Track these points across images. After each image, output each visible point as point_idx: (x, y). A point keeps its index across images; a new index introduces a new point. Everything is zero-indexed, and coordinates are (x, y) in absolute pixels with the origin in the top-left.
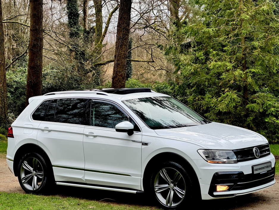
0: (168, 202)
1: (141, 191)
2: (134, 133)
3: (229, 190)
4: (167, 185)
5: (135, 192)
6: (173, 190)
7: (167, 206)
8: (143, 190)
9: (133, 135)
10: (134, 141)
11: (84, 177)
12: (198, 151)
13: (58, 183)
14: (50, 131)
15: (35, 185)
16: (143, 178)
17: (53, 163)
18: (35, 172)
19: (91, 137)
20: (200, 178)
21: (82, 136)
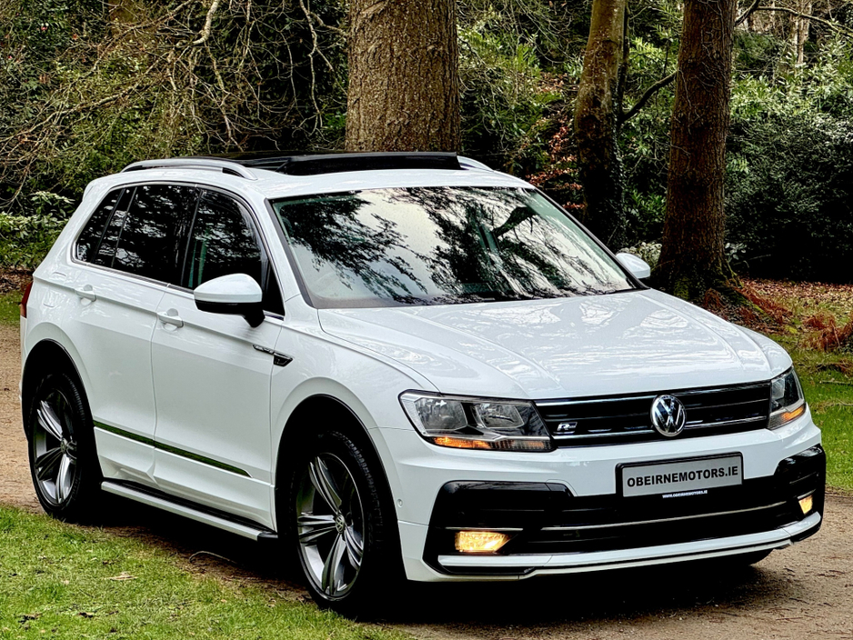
0: (327, 579)
1: (274, 532)
4: (330, 519)
6: (344, 538)
8: (276, 529)
11: (152, 469)
12: (401, 398)
13: (106, 486)
14: (94, 299)
15: (60, 487)
16: (273, 486)
17: (97, 414)
18: (65, 441)
19: (172, 328)
20: (400, 500)
21: (154, 321)
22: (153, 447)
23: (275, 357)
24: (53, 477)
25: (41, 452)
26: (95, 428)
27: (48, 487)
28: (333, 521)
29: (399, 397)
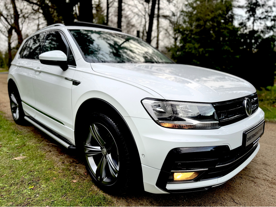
1: (74, 146)
3: (196, 180)
4: (98, 148)
5: (67, 145)
10: (66, 79)
13: (26, 118)
15: (17, 115)
16: (74, 131)
19: (38, 73)
20: (143, 155)
22: (35, 110)
23: (73, 82)
25: (13, 106)
26: (22, 102)
27: (14, 115)
28: (101, 150)
29: (141, 101)
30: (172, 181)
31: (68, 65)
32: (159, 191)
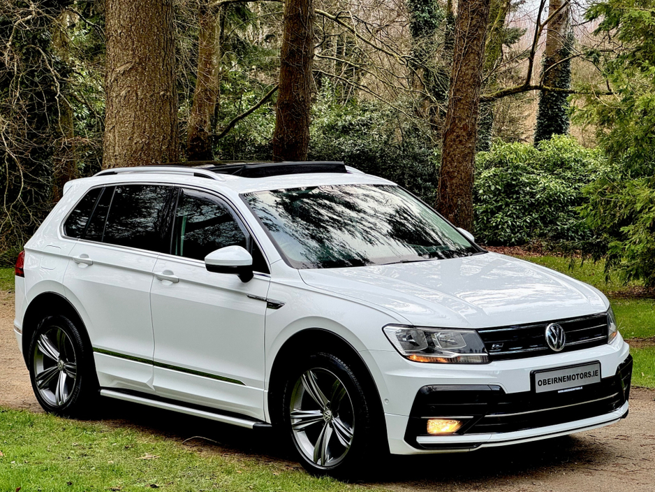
0: (318, 454)
1: (265, 423)
2: (255, 276)
3: (460, 432)
4: (317, 413)
5: (250, 424)
6: (331, 426)
7: (316, 464)
8: (269, 421)
9: (252, 280)
10: (251, 297)
11: (152, 380)
12: (384, 329)
13: (103, 392)
14: (91, 264)
15: (61, 394)
16: (267, 391)
17: (95, 343)
18: (62, 362)
20: (386, 400)
21: (150, 279)
22: (152, 366)
23: (268, 303)
24: (52, 387)
25: (40, 370)
26: (94, 353)
27: (46, 394)
28: (322, 415)
29: (383, 329)
30: (425, 433)
31: (254, 272)
32: (409, 450)
